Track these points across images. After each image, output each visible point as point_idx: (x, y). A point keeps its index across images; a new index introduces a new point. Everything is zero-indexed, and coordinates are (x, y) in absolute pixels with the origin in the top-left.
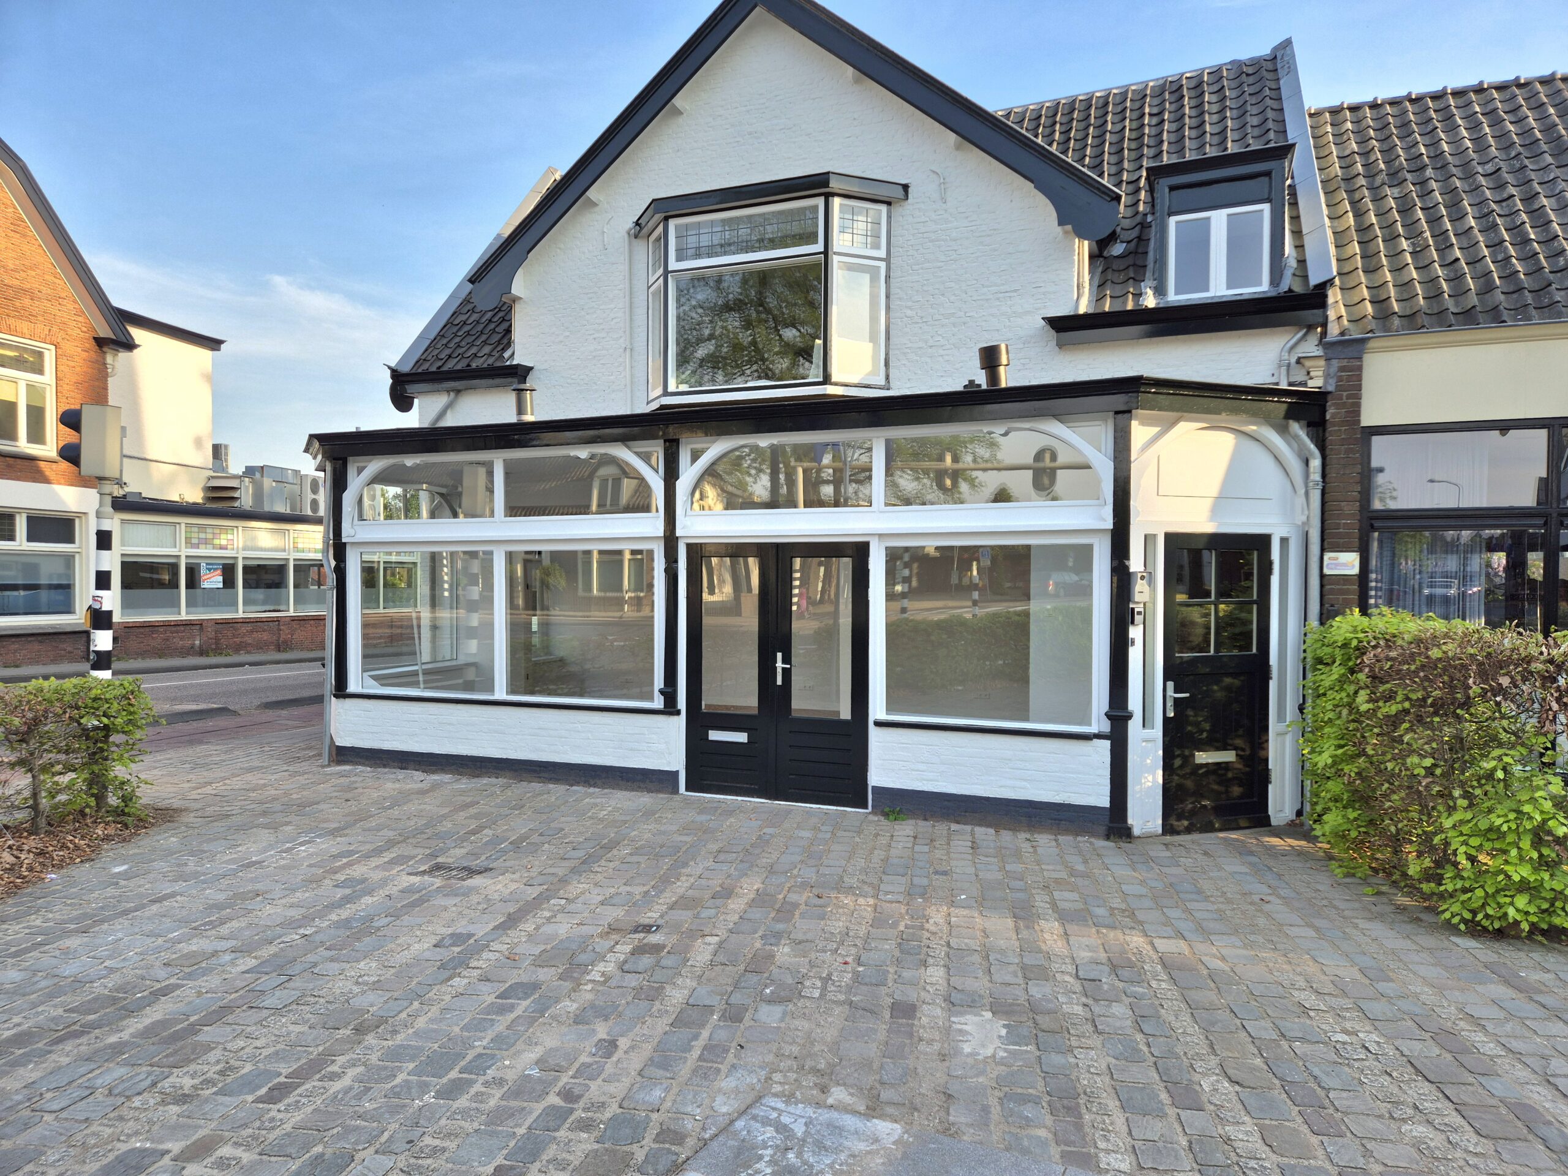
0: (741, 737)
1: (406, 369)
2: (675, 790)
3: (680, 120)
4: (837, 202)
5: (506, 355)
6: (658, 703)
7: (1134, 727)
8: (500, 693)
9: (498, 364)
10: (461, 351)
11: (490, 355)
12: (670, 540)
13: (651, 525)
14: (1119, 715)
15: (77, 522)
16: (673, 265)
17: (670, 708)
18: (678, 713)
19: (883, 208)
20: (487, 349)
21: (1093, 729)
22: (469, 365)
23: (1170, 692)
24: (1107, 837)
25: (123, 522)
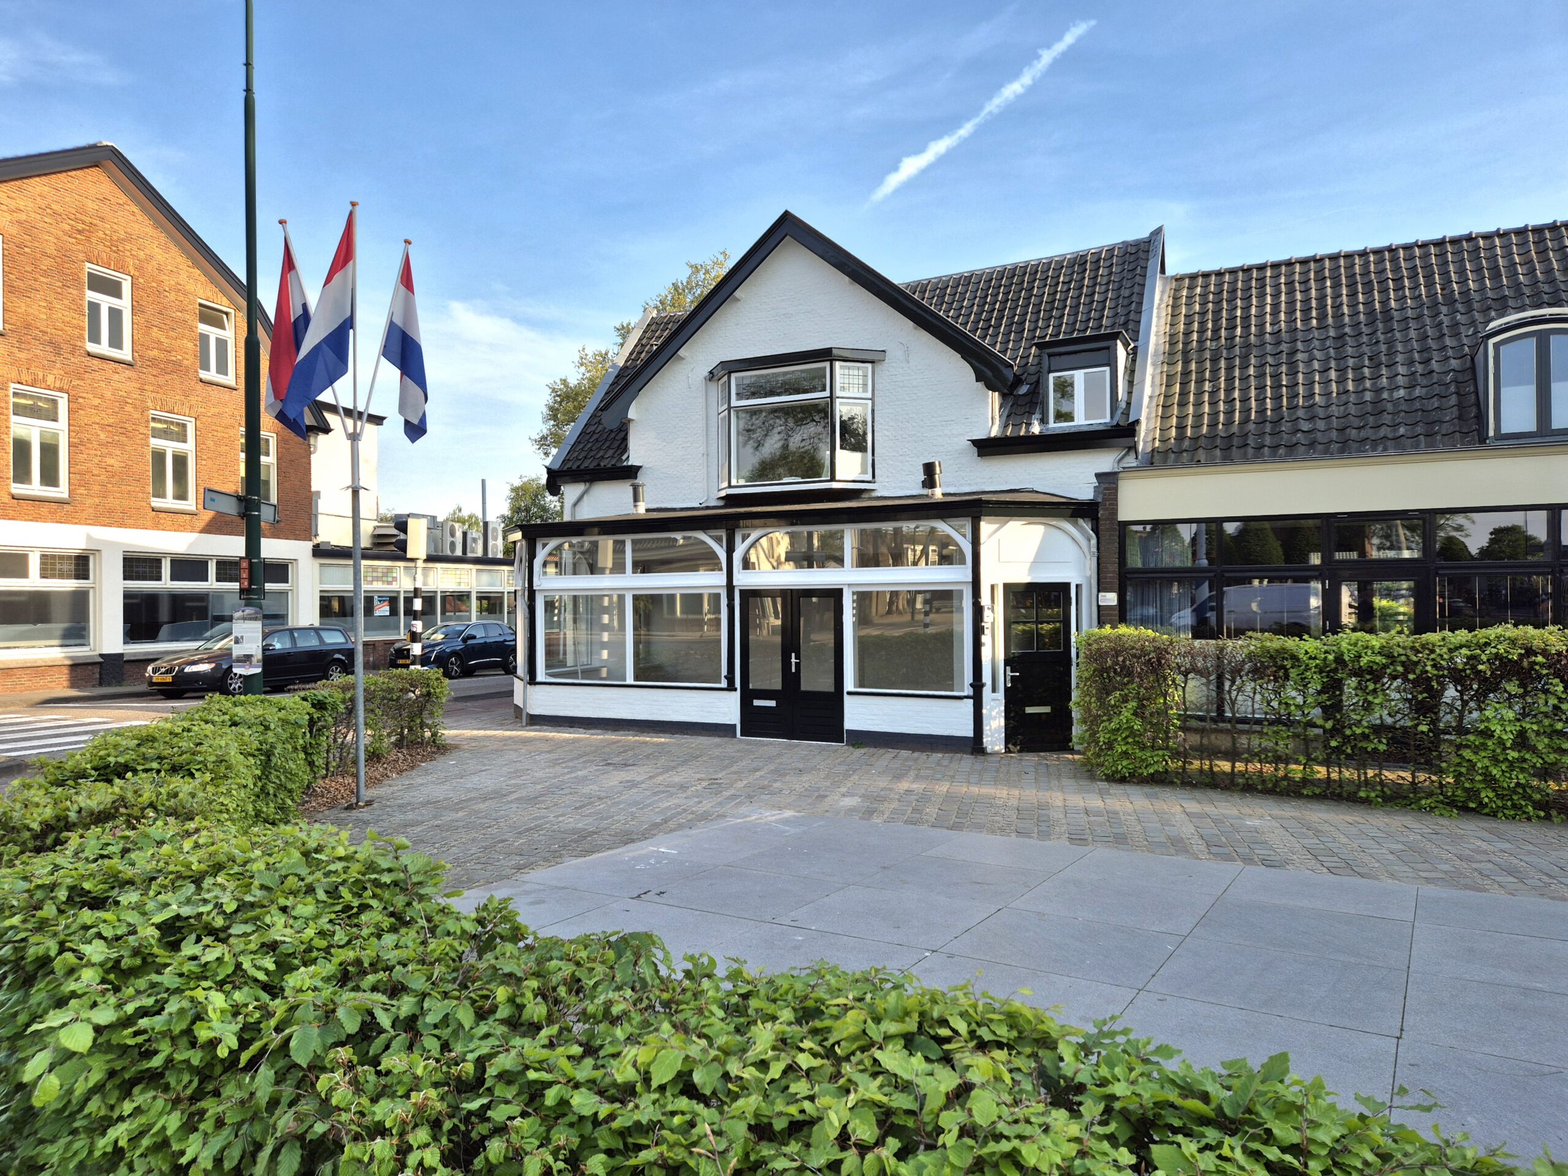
0: (772, 703)
1: (556, 467)
2: (734, 736)
3: (739, 304)
4: (837, 364)
5: (624, 458)
6: (724, 684)
7: (987, 691)
8: (630, 680)
9: (618, 465)
10: (592, 453)
11: (613, 457)
12: (730, 587)
13: (717, 579)
14: (977, 685)
15: (290, 566)
16: (734, 403)
17: (731, 687)
18: (735, 690)
19: (869, 366)
20: (610, 453)
21: (965, 694)
22: (599, 465)
23: (1009, 673)
24: (972, 754)
25: (321, 565)
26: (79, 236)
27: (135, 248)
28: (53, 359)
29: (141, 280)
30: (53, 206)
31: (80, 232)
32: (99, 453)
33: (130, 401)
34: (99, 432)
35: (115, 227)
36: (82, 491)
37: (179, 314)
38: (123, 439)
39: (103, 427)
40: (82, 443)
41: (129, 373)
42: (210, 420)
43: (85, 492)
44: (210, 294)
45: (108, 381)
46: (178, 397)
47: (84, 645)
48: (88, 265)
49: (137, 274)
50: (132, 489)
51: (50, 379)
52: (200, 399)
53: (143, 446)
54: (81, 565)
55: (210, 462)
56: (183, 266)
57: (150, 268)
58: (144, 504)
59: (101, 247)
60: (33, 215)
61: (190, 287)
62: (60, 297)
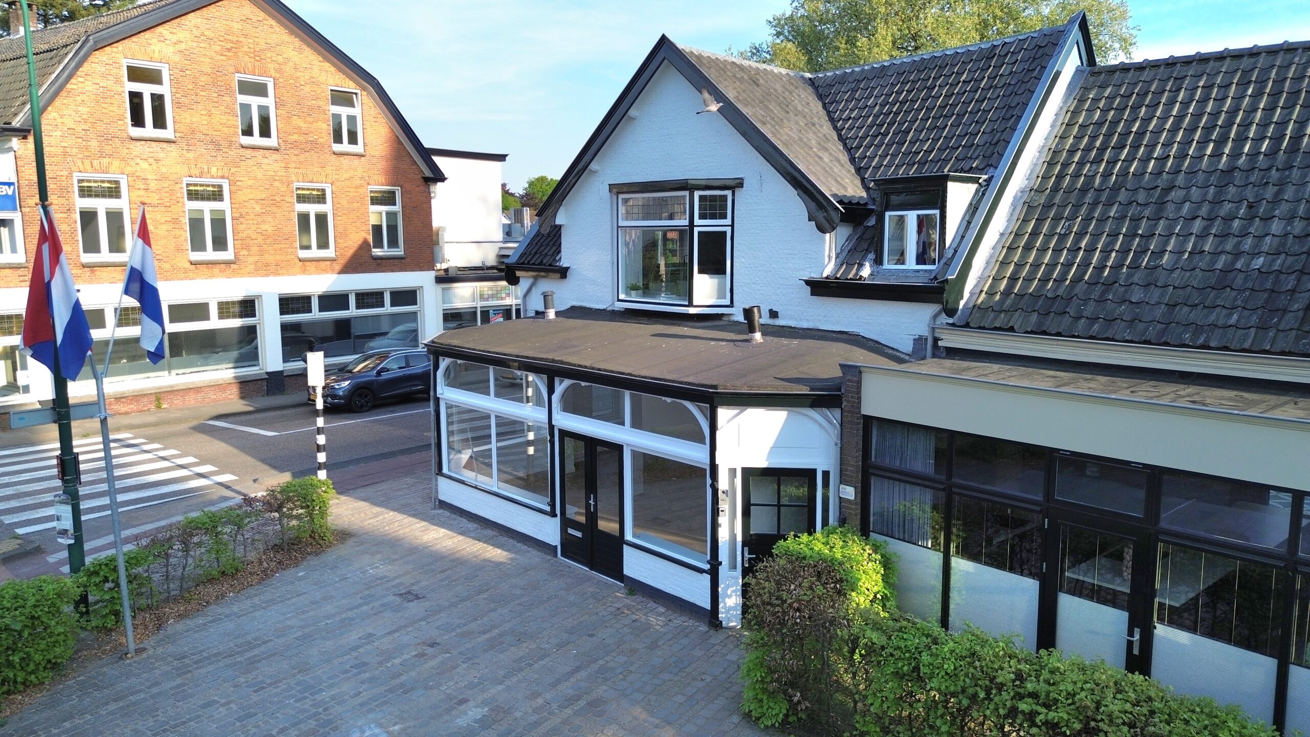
0: (580, 534)
2: (556, 555)
3: (634, 122)
5: (557, 258)
6: (549, 509)
7: (723, 571)
9: (553, 263)
12: (551, 424)
15: (418, 291)
17: (554, 513)
18: (555, 516)
19: (729, 193)
21: (707, 567)
22: (543, 260)
23: (747, 556)
24: (707, 624)
25: (443, 289)
26: (228, 54)
27: (274, 54)
28: (215, 154)
29: (281, 80)
30: (206, 33)
31: (229, 50)
32: (255, 222)
33: (277, 178)
34: (255, 206)
35: (257, 40)
36: (244, 252)
37: (314, 102)
38: (274, 209)
39: (257, 201)
40: (241, 216)
41: (276, 156)
42: (343, 183)
43: (247, 253)
44: (339, 82)
45: (259, 165)
46: (316, 169)
47: (255, 365)
48: (237, 75)
49: (277, 75)
50: (284, 246)
51: (214, 170)
52: (334, 168)
53: (290, 212)
54: (248, 307)
55: (344, 217)
56: (316, 62)
57: (288, 68)
58: (293, 257)
59: (246, 59)
60: (190, 43)
61: (322, 78)
62: (217, 105)
